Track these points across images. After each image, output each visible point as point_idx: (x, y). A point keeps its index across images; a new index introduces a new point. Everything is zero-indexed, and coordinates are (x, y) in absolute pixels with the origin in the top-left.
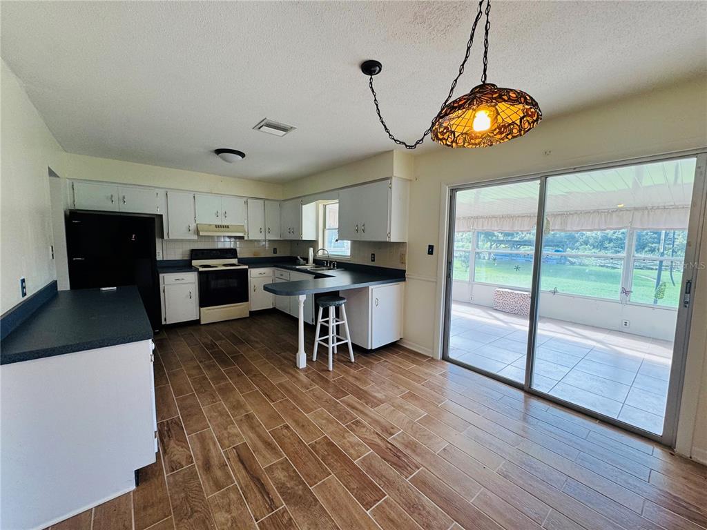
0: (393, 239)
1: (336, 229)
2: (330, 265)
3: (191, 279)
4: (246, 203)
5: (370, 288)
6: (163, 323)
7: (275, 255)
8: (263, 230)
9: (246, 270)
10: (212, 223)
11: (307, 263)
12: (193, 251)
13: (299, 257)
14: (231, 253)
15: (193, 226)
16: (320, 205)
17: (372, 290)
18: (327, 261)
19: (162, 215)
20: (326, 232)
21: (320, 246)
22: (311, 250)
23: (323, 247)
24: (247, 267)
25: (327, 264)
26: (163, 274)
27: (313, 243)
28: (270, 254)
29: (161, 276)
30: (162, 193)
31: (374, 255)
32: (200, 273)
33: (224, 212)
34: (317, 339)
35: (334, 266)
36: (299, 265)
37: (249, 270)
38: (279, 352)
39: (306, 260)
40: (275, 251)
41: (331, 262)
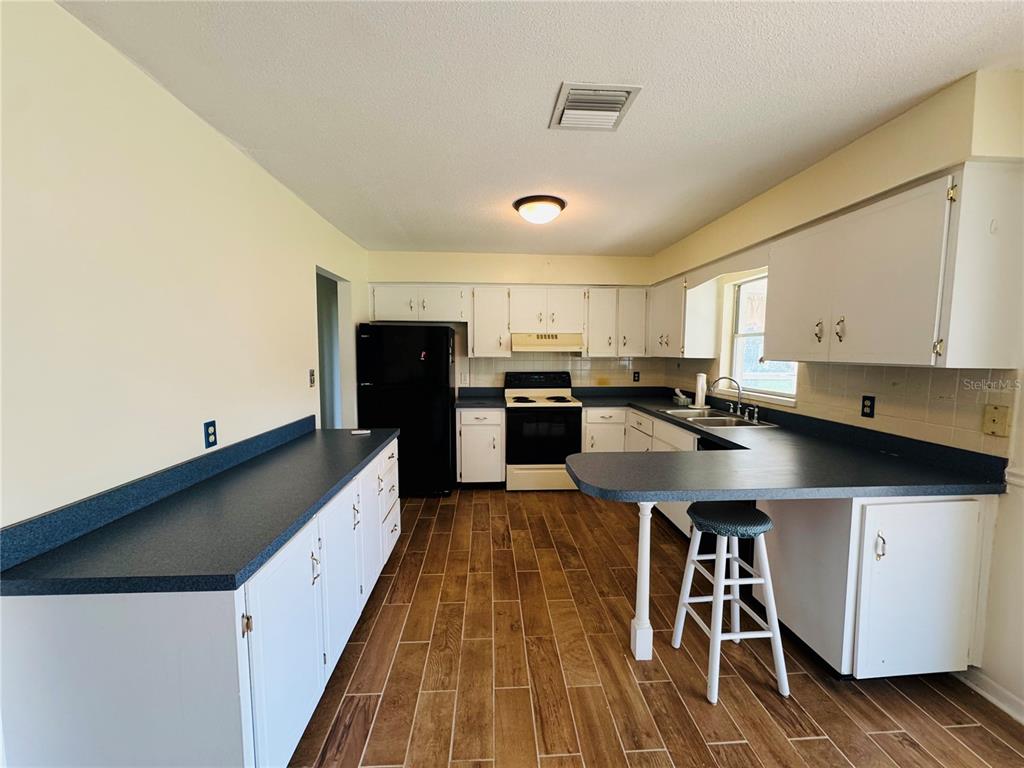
0: (954, 360)
1: (760, 334)
2: (743, 413)
3: (496, 418)
4: (586, 295)
5: (857, 503)
6: (459, 480)
7: (636, 384)
8: (613, 340)
9: (579, 410)
10: (531, 331)
11: (693, 403)
12: (508, 375)
13: (677, 391)
14: (561, 379)
15: (506, 338)
16: (726, 286)
17: (863, 508)
18: (735, 404)
19: (466, 323)
20: (740, 342)
21: (723, 371)
22: (702, 379)
23: (731, 373)
24: (580, 404)
25: (735, 411)
26: (462, 410)
27: (706, 365)
28: (627, 382)
29: (458, 411)
30: (467, 291)
31: (872, 399)
32: (509, 411)
33: (550, 313)
34: (686, 598)
35: (751, 417)
36: (677, 406)
37: (584, 410)
38: (606, 589)
39: (692, 396)
40: (636, 376)
41: (745, 406)
